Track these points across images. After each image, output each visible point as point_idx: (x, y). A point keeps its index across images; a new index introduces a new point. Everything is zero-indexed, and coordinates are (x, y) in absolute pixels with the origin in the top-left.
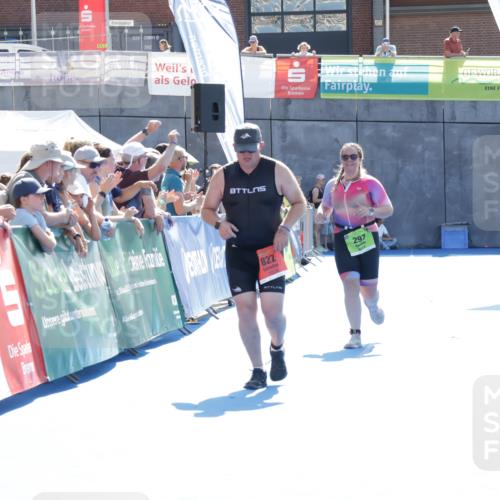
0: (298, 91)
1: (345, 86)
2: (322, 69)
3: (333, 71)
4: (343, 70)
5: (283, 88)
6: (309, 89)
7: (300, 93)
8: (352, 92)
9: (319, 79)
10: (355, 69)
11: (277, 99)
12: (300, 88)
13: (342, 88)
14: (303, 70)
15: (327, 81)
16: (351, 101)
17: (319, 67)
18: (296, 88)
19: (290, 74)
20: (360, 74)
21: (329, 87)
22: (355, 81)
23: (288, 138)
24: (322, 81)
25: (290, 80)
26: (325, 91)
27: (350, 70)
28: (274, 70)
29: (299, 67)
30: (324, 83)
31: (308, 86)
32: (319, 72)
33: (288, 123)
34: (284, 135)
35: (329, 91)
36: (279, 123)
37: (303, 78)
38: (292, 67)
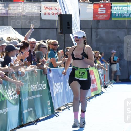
0: (103, 17)
1: (122, 15)
2: (112, 8)
3: (117, 9)
4: (121, 8)
5: (96, 16)
6: (107, 16)
7: (103, 18)
8: (125, 17)
9: (111, 12)
10: (126, 8)
11: (94, 20)
12: (103, 16)
13: (121, 15)
14: (105, 8)
15: (114, 13)
16: (125, 21)
17: (111, 7)
18: (102, 16)
19: (99, 10)
20: (128, 10)
21: (115, 15)
22: (126, 13)
23: (98, 37)
24: (112, 13)
25: (99, 13)
26: (114, 17)
27: (124, 8)
28: (93, 9)
29: (103, 7)
30: (113, 14)
31: (106, 15)
32: (111, 9)
33: (99, 30)
34: (97, 35)
35: (115, 17)
36: (95, 30)
37: (104, 12)
38: (100, 7)
